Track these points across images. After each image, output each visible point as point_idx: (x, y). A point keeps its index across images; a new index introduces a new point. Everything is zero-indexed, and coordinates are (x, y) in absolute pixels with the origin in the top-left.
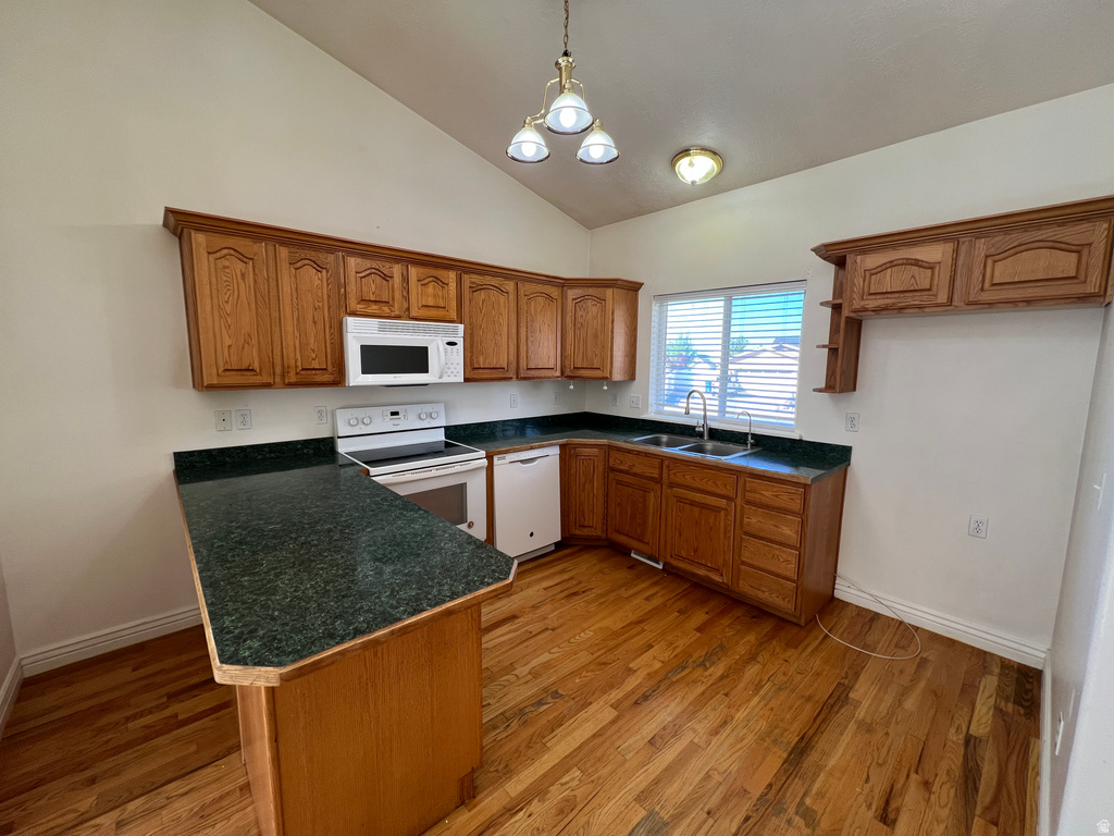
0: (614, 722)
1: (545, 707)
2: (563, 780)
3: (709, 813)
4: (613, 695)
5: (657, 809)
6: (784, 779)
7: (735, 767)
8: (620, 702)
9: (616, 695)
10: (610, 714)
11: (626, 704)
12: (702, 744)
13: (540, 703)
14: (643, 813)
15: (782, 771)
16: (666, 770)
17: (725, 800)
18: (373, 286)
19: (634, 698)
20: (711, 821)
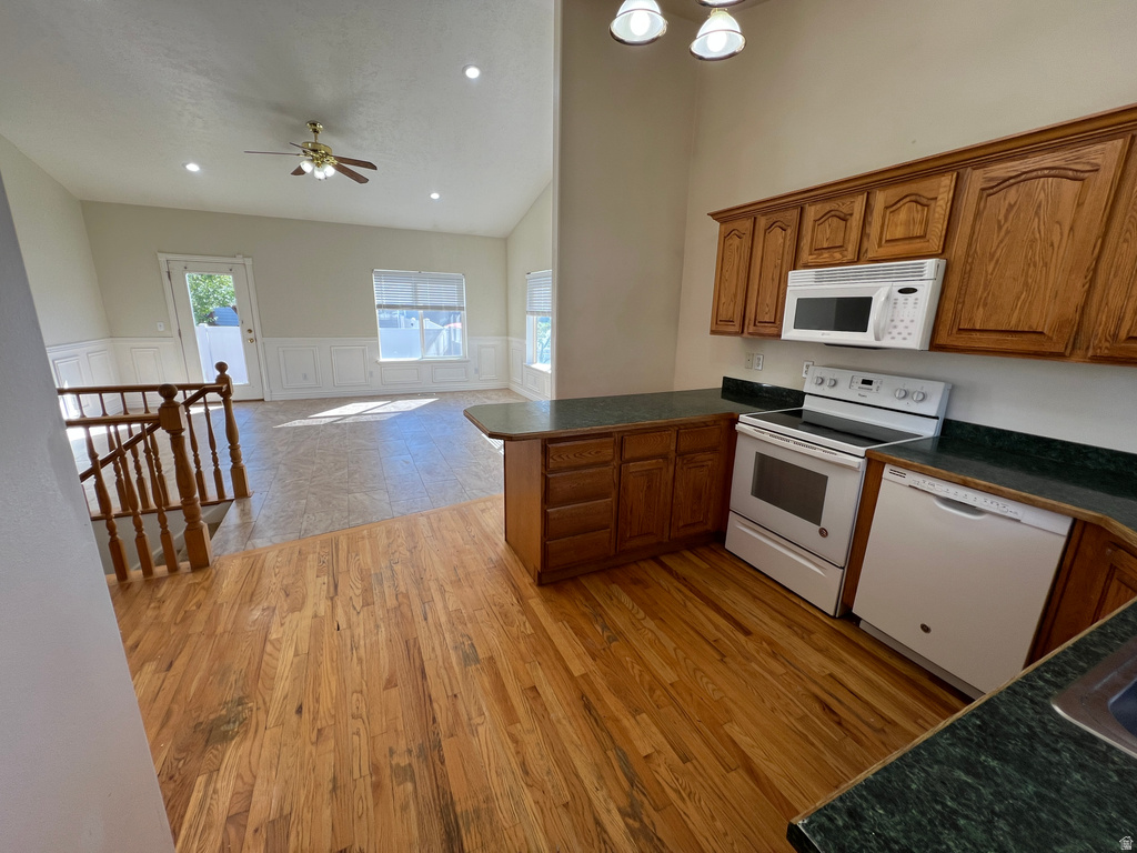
0: (567, 669)
1: (600, 630)
2: (527, 624)
3: (455, 696)
4: (600, 680)
5: (478, 666)
6: (439, 783)
7: (475, 741)
8: (590, 684)
9: (600, 683)
10: (577, 669)
11: (586, 688)
12: (512, 729)
13: (605, 627)
14: (481, 656)
15: (446, 788)
16: (503, 685)
17: (457, 714)
18: (828, 231)
19: (592, 698)
20: (450, 694)
